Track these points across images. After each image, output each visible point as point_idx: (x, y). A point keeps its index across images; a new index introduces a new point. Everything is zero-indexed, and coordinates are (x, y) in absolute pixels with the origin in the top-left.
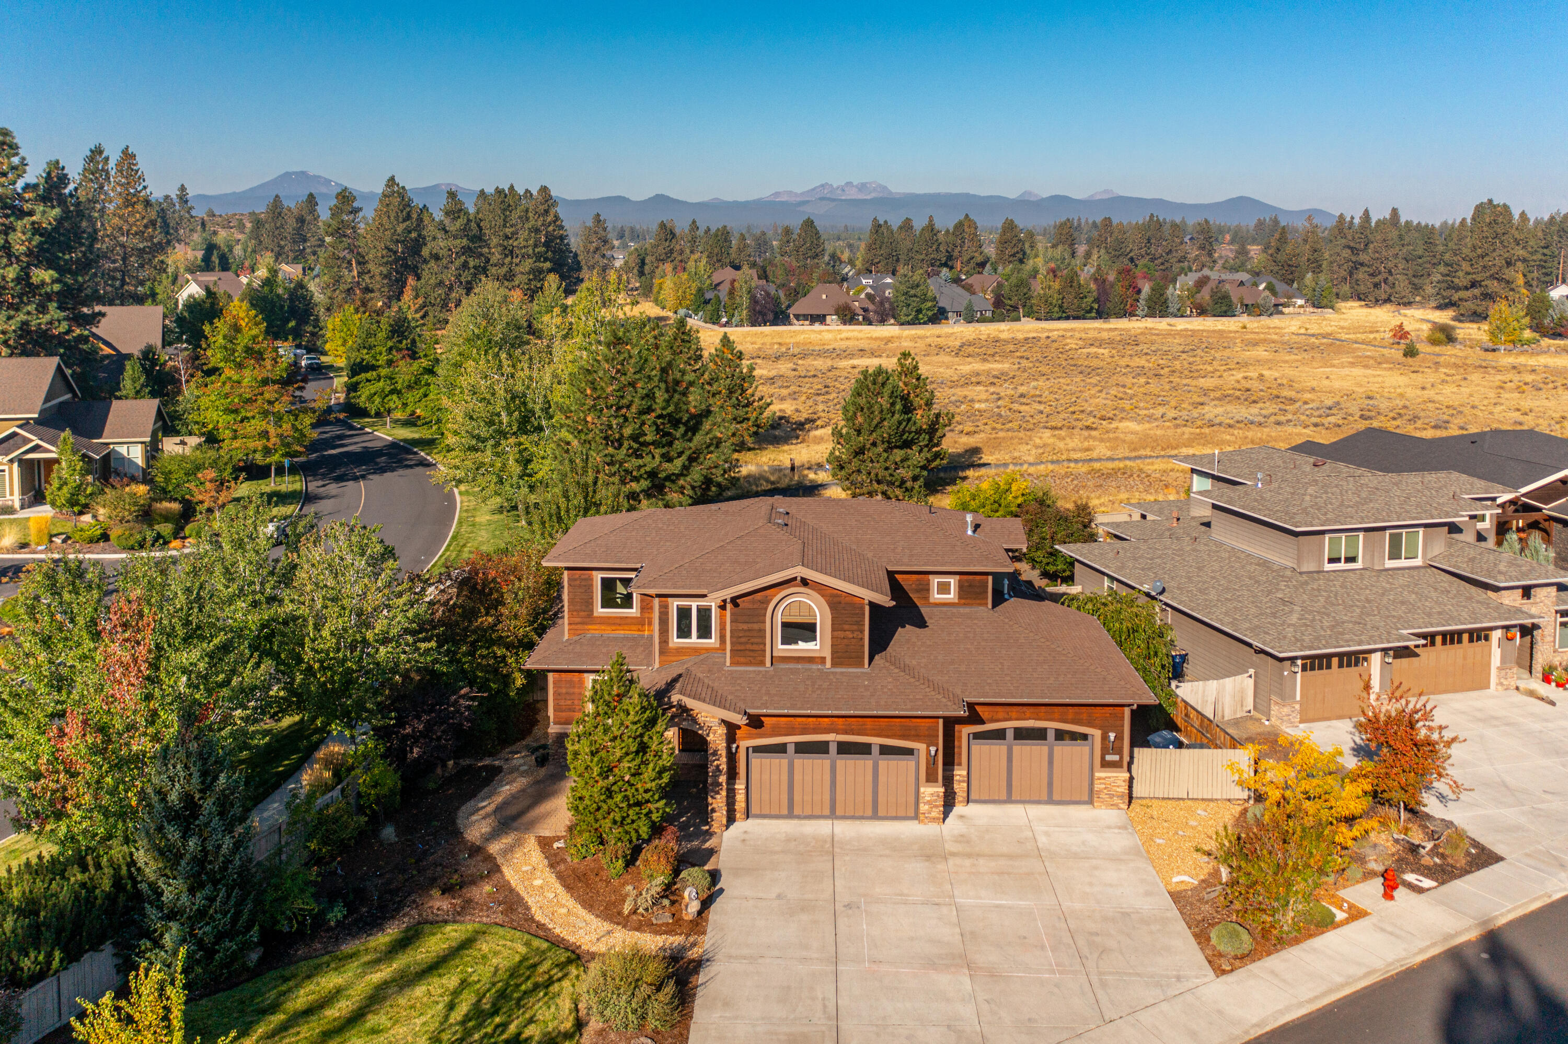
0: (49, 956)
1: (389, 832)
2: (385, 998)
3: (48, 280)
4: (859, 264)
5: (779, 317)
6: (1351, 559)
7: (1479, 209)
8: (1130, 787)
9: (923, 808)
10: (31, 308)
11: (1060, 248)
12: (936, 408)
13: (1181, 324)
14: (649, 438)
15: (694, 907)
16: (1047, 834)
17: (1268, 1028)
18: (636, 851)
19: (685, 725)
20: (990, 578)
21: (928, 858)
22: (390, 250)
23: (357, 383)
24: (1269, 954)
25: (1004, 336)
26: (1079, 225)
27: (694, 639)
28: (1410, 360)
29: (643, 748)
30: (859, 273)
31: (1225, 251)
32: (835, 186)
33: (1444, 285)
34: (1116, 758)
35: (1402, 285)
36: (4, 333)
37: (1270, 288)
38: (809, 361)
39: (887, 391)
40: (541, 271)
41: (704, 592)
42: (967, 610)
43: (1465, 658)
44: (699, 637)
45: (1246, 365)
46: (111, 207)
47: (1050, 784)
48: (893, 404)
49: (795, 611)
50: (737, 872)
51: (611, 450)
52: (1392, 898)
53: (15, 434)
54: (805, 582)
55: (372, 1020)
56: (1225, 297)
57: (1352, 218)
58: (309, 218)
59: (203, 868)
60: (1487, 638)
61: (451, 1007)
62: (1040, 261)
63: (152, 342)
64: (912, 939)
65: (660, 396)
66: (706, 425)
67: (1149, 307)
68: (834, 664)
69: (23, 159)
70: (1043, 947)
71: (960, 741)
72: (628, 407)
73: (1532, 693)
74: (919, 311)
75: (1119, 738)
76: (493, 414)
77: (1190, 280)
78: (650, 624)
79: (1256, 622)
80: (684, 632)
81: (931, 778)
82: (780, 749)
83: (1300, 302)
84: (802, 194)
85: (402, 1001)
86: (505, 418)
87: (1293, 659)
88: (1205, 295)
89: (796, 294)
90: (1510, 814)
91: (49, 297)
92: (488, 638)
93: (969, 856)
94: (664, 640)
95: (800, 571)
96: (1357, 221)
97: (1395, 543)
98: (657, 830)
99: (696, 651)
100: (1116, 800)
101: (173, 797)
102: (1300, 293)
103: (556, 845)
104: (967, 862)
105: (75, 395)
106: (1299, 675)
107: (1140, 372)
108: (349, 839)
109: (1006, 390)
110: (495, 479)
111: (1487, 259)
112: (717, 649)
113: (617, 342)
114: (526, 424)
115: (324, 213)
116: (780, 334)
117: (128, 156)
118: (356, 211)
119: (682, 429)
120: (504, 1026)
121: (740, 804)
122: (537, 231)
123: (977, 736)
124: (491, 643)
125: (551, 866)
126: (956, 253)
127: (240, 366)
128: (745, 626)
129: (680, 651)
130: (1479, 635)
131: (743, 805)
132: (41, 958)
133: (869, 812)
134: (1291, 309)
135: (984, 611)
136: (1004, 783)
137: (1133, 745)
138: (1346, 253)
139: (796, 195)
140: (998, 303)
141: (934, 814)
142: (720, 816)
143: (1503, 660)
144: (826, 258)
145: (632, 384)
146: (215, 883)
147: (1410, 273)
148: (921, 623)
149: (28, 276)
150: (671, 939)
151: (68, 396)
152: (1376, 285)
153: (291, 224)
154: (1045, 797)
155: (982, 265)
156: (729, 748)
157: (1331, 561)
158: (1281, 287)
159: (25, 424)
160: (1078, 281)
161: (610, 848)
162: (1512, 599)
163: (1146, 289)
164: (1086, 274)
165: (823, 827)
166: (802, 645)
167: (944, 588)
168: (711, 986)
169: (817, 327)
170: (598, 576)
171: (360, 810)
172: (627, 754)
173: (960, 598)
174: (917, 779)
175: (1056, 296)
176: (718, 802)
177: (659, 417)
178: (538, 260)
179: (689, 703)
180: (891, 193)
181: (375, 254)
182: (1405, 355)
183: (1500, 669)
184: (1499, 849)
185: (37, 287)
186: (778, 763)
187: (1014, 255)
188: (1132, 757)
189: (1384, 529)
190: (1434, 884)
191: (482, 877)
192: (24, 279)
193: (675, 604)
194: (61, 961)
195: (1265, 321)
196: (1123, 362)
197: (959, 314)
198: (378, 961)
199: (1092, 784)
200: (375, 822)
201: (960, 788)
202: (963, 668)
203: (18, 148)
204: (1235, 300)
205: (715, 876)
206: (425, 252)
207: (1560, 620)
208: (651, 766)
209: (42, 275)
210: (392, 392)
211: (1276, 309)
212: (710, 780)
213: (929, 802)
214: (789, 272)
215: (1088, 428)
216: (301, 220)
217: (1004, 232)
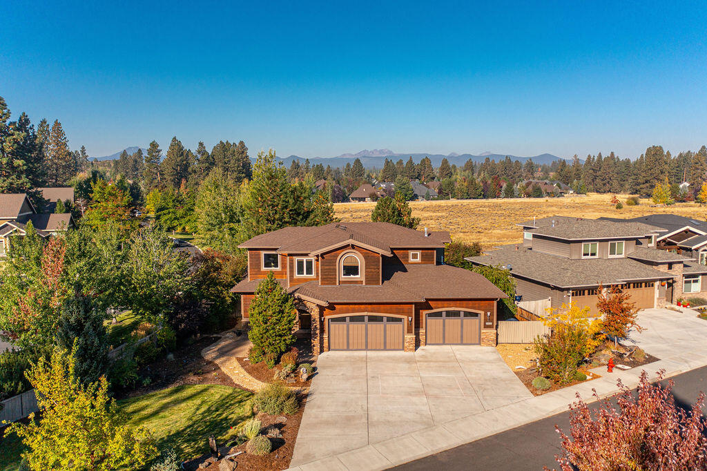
0: (17, 384)
1: (171, 356)
2: (168, 407)
3: (21, 164)
4: (380, 179)
5: (345, 199)
6: (593, 254)
7: (649, 150)
8: (497, 339)
9: (406, 344)
10: (14, 177)
11: (467, 171)
12: (412, 216)
13: (519, 200)
14: (287, 220)
15: (305, 376)
16: (460, 354)
17: (557, 413)
18: (279, 358)
19: (301, 308)
20: (435, 251)
21: (408, 362)
22: (174, 169)
23: (160, 215)
24: (558, 389)
25: (443, 205)
26: (475, 165)
27: (305, 275)
28: (619, 210)
29: (282, 312)
30: (379, 182)
31: (539, 174)
32: (369, 151)
33: (634, 184)
34: (491, 324)
35: (615, 184)
36: (2, 187)
37: (559, 186)
38: (357, 213)
39: (391, 207)
40: (240, 178)
41: (309, 252)
42: (425, 265)
43: (643, 293)
44: (307, 274)
45: (548, 213)
46: (51, 147)
47: (462, 337)
48: (394, 213)
49: (349, 259)
50: (324, 367)
51: (270, 225)
52: (611, 371)
53: (7, 225)
54: (353, 247)
55: (162, 414)
56: (539, 189)
57: (594, 157)
58: (139, 160)
59: (86, 352)
60: (653, 285)
61: (198, 409)
62: (458, 177)
63: (69, 199)
64: (400, 387)
65: (291, 201)
66: (312, 216)
67: (506, 194)
68: (366, 284)
69: (9, 110)
70: (458, 389)
71: (422, 317)
72: (277, 206)
73: (672, 309)
74: (406, 195)
75: (492, 314)
76: (218, 214)
77: (524, 183)
78: (286, 274)
79: (552, 277)
80: (300, 272)
81: (409, 331)
82: (343, 319)
83: (571, 192)
85: (175, 408)
86: (223, 216)
87: (568, 289)
88: (530, 189)
89: (351, 190)
90: (664, 346)
91: (22, 172)
92: (214, 283)
93: (426, 362)
94: (292, 276)
95: (351, 241)
96: (596, 158)
97: (613, 246)
98: (288, 349)
99: (306, 280)
100: (491, 342)
101: (72, 320)
102: (571, 188)
103: (244, 360)
104: (425, 364)
105: (34, 212)
106: (571, 297)
107: (502, 215)
108: (154, 356)
109: (444, 221)
110: (219, 243)
111: (652, 170)
112: (314, 279)
113: (271, 177)
114: (233, 218)
115: (145, 154)
116: (346, 205)
117: (57, 124)
118: (160, 151)
119: (301, 217)
120: (221, 414)
121: (326, 344)
122: (239, 160)
123: (430, 315)
124: (216, 284)
125: (242, 367)
126: (422, 173)
127: (107, 200)
128: (327, 267)
129: (299, 280)
130: (649, 283)
131: (327, 344)
132: (13, 384)
133: (382, 348)
134: (567, 195)
135: (432, 267)
136: (442, 336)
137: (498, 320)
138: (591, 171)
139: (353, 155)
140: (440, 192)
141: (411, 347)
142: (317, 348)
143: (660, 295)
144: (365, 176)
145: (279, 196)
146: (92, 359)
147: (619, 179)
148: (405, 270)
149: (12, 162)
150: (295, 388)
151: (31, 212)
152: (604, 184)
153: (131, 163)
154: (460, 342)
155: (433, 178)
156: (320, 319)
157: (585, 255)
158: (563, 185)
159: (11, 221)
160: (475, 183)
161: (268, 355)
162: (664, 269)
163: (504, 186)
164: (478, 181)
165: (363, 353)
166: (352, 276)
167: (415, 256)
168: (312, 403)
169: (362, 202)
170: (263, 253)
171: (159, 346)
172: (274, 313)
173: (422, 260)
174: (403, 333)
175: (465, 189)
176: (316, 342)
177: (291, 210)
178: (239, 173)
179: (303, 297)
180: (394, 154)
181: (168, 171)
182: (617, 208)
183: (658, 299)
184: (658, 357)
185: (16, 168)
186: (342, 326)
187: (447, 174)
188: (497, 323)
189: (607, 240)
190: (630, 368)
191: (212, 371)
192: (10, 164)
193: (296, 259)
194: (22, 387)
195: (556, 199)
196: (495, 212)
197: (423, 197)
198: (165, 396)
199: (480, 336)
200: (165, 352)
201: (422, 338)
202: (423, 286)
203: (6, 106)
204: (543, 191)
205: (315, 369)
206: (190, 170)
207: (684, 279)
208: (285, 318)
209: (19, 162)
210: (175, 219)
211: (561, 195)
212: (312, 332)
213: (409, 342)
214: (349, 182)
215: (479, 232)
216: (136, 161)
217: (443, 165)
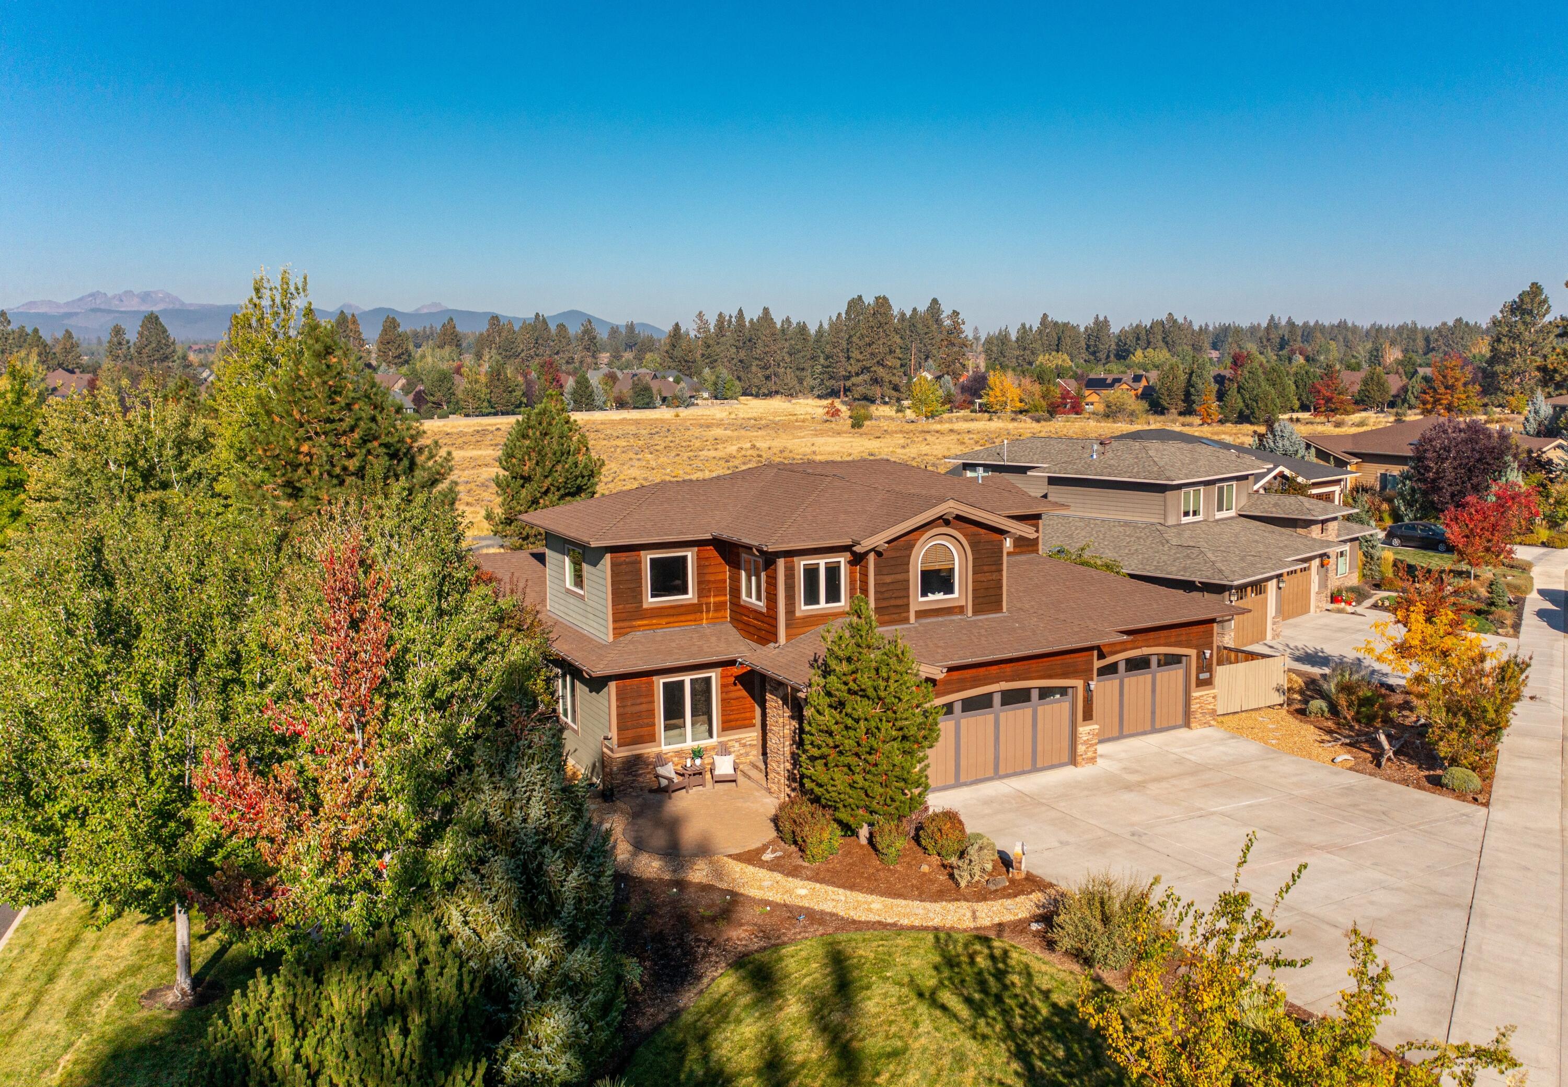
6: (1196, 512)
9: (1078, 750)
27: (822, 605)
32: (110, 295)
34: (1209, 674)
37: (678, 381)
41: (848, 541)
44: (827, 602)
47: (1153, 714)
54: (945, 520)
56: (647, 389)
57: (731, 317)
60: (1309, 567)
67: (575, 401)
68: (976, 612)
73: (1342, 611)
80: (812, 597)
81: (1087, 716)
83: (706, 395)
84: (67, 304)
94: (790, 611)
95: (943, 509)
97: (1221, 495)
99: (823, 618)
100: (1209, 718)
102: (703, 386)
103: (766, 858)
111: (874, 346)
112: (845, 612)
123: (1103, 672)
125: (791, 875)
128: (890, 579)
129: (807, 620)
133: (1032, 765)
134: (700, 402)
135: (1038, 557)
136: (1116, 719)
139: (58, 306)
143: (1320, 585)
144: (179, 361)
147: (794, 366)
154: (1148, 727)
157: (1185, 514)
158: (686, 379)
160: (506, 374)
165: (1000, 787)
166: (940, 596)
170: (647, 557)
173: (1015, 547)
174: (1073, 720)
175: (484, 390)
180: (183, 303)
182: (854, 426)
183: (1317, 594)
187: (399, 357)
189: (1214, 482)
191: (729, 904)
193: (802, 563)
195: (685, 411)
199: (1188, 706)
204: (655, 391)
211: (690, 401)
213: (1085, 742)
217: (385, 331)
